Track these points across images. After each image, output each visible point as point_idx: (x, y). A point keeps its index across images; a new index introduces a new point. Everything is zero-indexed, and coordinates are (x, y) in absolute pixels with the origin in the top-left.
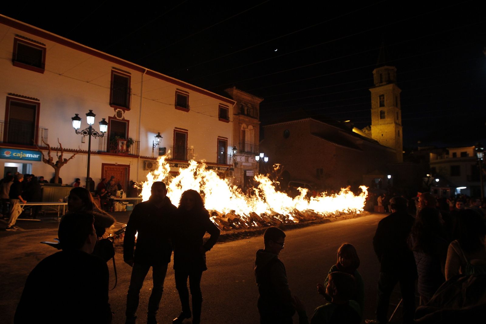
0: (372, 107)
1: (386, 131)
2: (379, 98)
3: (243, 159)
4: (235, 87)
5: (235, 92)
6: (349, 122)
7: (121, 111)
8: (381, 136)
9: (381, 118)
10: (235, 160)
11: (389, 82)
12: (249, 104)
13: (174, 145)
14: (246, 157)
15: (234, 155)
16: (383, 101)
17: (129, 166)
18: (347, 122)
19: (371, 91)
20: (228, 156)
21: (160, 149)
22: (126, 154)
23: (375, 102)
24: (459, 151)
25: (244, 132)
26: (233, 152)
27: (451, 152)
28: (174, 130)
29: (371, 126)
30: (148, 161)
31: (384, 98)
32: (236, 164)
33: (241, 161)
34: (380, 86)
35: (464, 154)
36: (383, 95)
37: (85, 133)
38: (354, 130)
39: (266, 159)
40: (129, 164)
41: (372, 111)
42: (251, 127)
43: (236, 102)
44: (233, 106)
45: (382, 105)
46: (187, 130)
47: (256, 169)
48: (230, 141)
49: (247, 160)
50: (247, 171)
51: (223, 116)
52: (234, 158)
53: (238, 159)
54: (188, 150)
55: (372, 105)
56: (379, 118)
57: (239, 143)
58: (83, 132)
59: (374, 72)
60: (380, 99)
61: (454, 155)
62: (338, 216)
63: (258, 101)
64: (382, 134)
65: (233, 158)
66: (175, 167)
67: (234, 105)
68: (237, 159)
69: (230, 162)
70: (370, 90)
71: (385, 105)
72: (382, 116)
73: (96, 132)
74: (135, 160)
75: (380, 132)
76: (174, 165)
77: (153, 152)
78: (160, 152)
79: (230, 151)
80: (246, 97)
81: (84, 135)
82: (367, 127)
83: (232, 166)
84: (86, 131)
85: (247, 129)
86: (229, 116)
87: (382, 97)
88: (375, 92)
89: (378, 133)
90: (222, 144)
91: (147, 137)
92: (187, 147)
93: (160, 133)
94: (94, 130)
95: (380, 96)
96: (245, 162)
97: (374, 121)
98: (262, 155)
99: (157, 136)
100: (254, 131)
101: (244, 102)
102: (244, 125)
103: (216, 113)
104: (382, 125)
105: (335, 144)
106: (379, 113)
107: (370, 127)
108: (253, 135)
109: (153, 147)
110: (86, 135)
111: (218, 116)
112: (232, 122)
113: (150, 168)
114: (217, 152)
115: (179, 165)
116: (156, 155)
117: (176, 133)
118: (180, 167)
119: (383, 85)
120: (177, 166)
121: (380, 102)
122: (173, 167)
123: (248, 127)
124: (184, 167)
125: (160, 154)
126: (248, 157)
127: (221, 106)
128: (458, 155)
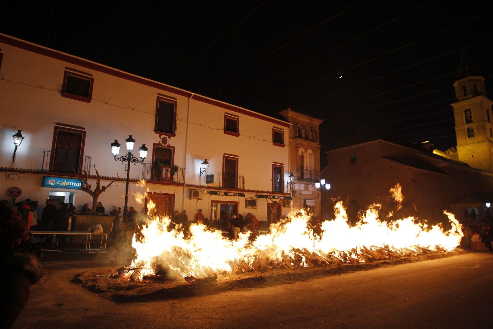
0: (456, 125)
1: (477, 151)
2: (464, 114)
3: (302, 186)
4: (290, 109)
5: (291, 114)
7: (166, 138)
8: (471, 157)
9: (469, 137)
10: (292, 188)
11: (476, 94)
12: (308, 127)
13: (223, 173)
14: (305, 184)
15: (291, 183)
16: (471, 117)
17: (174, 195)
18: (425, 143)
20: (285, 184)
21: (208, 177)
22: (171, 182)
23: (459, 119)
25: (302, 157)
26: (290, 179)
28: (223, 156)
29: (456, 146)
30: (193, 189)
31: (471, 113)
32: (294, 192)
33: (300, 189)
34: (464, 100)
36: (469, 110)
37: (124, 159)
38: (435, 152)
39: (328, 187)
40: (173, 193)
41: (456, 129)
42: (310, 151)
43: (291, 124)
44: (288, 129)
45: (469, 121)
46: (238, 156)
47: (318, 198)
48: (286, 168)
49: (307, 188)
50: (307, 200)
51: (278, 140)
52: (292, 186)
53: (297, 187)
54: (239, 177)
55: (456, 122)
56: (467, 136)
57: (297, 169)
58: (122, 158)
59: (456, 84)
60: (466, 114)
62: (421, 255)
63: (317, 122)
64: (473, 154)
65: (290, 186)
66: (225, 196)
67: (290, 129)
68: (295, 187)
69: (287, 190)
70: (452, 105)
71: (473, 121)
72: (470, 134)
73: (135, 158)
74: (181, 188)
75: (469, 153)
76: (223, 194)
77: (200, 180)
78: (208, 179)
79: (287, 179)
80: (303, 119)
81: (123, 162)
82: (451, 149)
83: (290, 194)
84: (126, 157)
85: (305, 154)
86: (285, 140)
87: (468, 112)
88: (458, 108)
89: (467, 154)
90: (278, 170)
91: (193, 164)
92: (238, 174)
93: (207, 159)
94: (134, 156)
95: (465, 112)
96: (305, 190)
97: (460, 140)
98: (323, 182)
99: (204, 163)
100: (313, 155)
101: (301, 125)
102: (301, 150)
103: (270, 137)
104: (472, 144)
105: (412, 168)
106: (466, 131)
107: (456, 148)
108: (313, 160)
109: (200, 174)
110: (125, 161)
111: (272, 140)
112: (288, 146)
113: (197, 197)
114: (271, 180)
115: (228, 194)
116: (204, 183)
117: (226, 159)
118: (230, 196)
119: (468, 99)
120: (227, 195)
121: (466, 118)
122: (223, 195)
123: (306, 152)
124: (234, 196)
125: (208, 182)
126: (308, 185)
127: (275, 130)
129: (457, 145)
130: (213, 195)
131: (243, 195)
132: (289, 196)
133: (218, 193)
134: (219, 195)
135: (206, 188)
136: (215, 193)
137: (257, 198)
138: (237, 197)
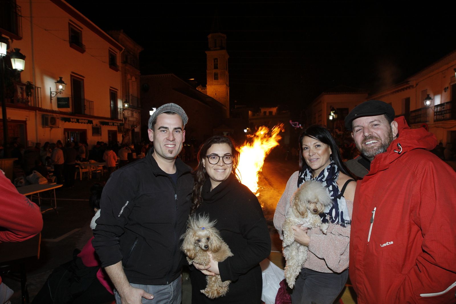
0: (208, 68)
1: (219, 91)
2: (213, 61)
3: (130, 113)
4: (122, 31)
6: (194, 80)
8: (215, 94)
9: (215, 79)
10: (124, 115)
11: (222, 48)
12: (132, 53)
13: (72, 95)
16: (217, 64)
17: (25, 122)
18: (192, 80)
19: (207, 54)
20: (119, 110)
21: (59, 100)
22: (25, 106)
23: (210, 64)
24: (268, 110)
25: (128, 83)
26: (123, 106)
27: (263, 110)
28: (71, 75)
30: (50, 115)
31: (217, 61)
32: (125, 118)
33: (128, 116)
34: (215, 50)
35: (271, 113)
36: (216, 59)
40: (25, 120)
41: (207, 72)
42: (134, 79)
43: (124, 48)
44: (120, 53)
45: (216, 67)
46: (84, 77)
48: (119, 93)
49: (132, 115)
50: (134, 126)
54: (85, 101)
55: (208, 66)
56: (214, 79)
57: (127, 96)
59: (210, 36)
60: (214, 62)
61: (265, 113)
63: (138, 49)
64: (216, 92)
65: (123, 112)
68: (125, 113)
69: (120, 117)
70: (206, 52)
71: (219, 68)
72: (216, 77)
74: (32, 114)
75: (214, 91)
76: (76, 120)
77: (51, 102)
78: (59, 103)
79: (120, 105)
80: (130, 44)
83: (122, 120)
85: (131, 81)
87: (216, 61)
88: (210, 55)
89: (213, 92)
90: (114, 95)
91: (42, 82)
92: (84, 98)
93: (62, 78)
96: (131, 117)
97: (209, 81)
99: (58, 82)
100: (136, 83)
102: (129, 76)
103: (107, 58)
104: (216, 85)
106: (214, 74)
107: (206, 86)
108: (136, 87)
109: (51, 96)
111: (108, 63)
112: (120, 71)
113: (54, 124)
114: (110, 105)
116: (55, 108)
117: (74, 79)
118: (81, 123)
119: (216, 50)
120: (79, 122)
121: (215, 64)
122: (76, 122)
123: (131, 78)
124: (85, 123)
125: (59, 106)
126: (133, 111)
127: (111, 51)
128: (267, 114)
129: (207, 84)
130: (67, 122)
131: (90, 122)
132: (122, 122)
133: (71, 120)
134: (72, 122)
135: (58, 113)
136: (68, 120)
137: (101, 126)
138: (86, 125)
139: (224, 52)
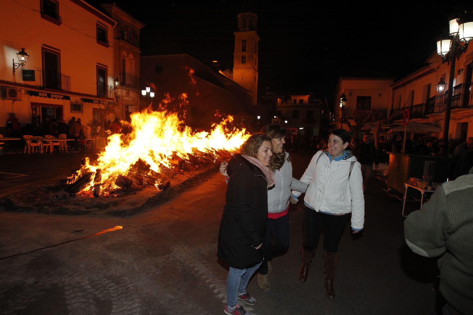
0: (235, 51)
1: (246, 75)
2: (241, 42)
3: (124, 92)
4: (115, 4)
5: (115, 9)
6: (217, 62)
8: (242, 79)
10: (116, 93)
11: (251, 29)
12: (130, 29)
13: (43, 69)
14: (127, 90)
15: (115, 87)
16: (245, 47)
18: (214, 62)
19: (235, 35)
20: (109, 88)
21: (24, 72)
23: (238, 46)
24: (298, 98)
25: (124, 61)
26: (115, 84)
27: (293, 98)
28: (42, 47)
30: (9, 87)
31: (246, 43)
32: (117, 97)
33: (122, 95)
34: (243, 31)
35: (301, 101)
36: (245, 41)
38: (220, 72)
39: (152, 95)
41: (235, 54)
42: (131, 56)
43: (116, 23)
44: (112, 27)
45: (244, 50)
46: (60, 51)
47: (137, 105)
48: (110, 70)
49: (128, 94)
50: (129, 107)
51: (102, 38)
52: (115, 91)
53: (119, 92)
54: (62, 76)
55: (235, 48)
56: (241, 62)
57: (120, 74)
59: (239, 16)
60: (243, 44)
61: (295, 101)
63: (139, 26)
64: (243, 77)
65: (114, 91)
66: (48, 98)
67: (114, 27)
68: (118, 92)
69: (111, 95)
70: (235, 33)
71: (247, 50)
72: (243, 61)
75: (241, 75)
76: (46, 95)
77: (14, 74)
78: (25, 75)
79: (110, 83)
80: (126, 19)
82: (229, 70)
83: (113, 99)
85: (127, 58)
86: (109, 40)
87: (244, 43)
88: (239, 36)
89: (239, 76)
90: (102, 73)
91: (3, 52)
92: (60, 73)
93: (24, 49)
95: (243, 41)
96: (126, 96)
97: (237, 64)
98: (148, 90)
99: (20, 53)
100: (134, 61)
101: (124, 25)
102: (124, 53)
103: (94, 33)
104: (243, 69)
105: (210, 83)
106: (241, 57)
107: (232, 70)
109: (14, 67)
111: (96, 38)
112: (112, 47)
113: (14, 97)
114: (96, 83)
115: (52, 96)
116: (19, 79)
117: (45, 52)
118: (54, 98)
119: (245, 31)
120: (50, 97)
121: (242, 47)
122: (45, 97)
123: (128, 55)
124: (58, 98)
125: (24, 79)
126: (129, 91)
127: (100, 25)
128: (298, 102)
129: (233, 68)
130: (33, 97)
131: (68, 98)
132: (113, 101)
133: (40, 94)
134: (41, 96)
135: (24, 87)
136: (36, 94)
137: (83, 103)
138: (60, 100)
139: (253, 33)
